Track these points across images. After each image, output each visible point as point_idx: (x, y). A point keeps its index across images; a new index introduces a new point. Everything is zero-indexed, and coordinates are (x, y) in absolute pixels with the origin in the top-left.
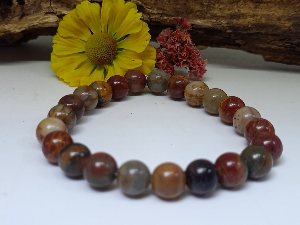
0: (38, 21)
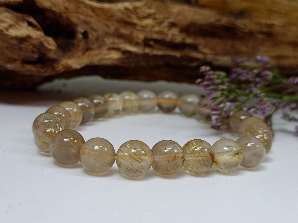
0: (100, 57)
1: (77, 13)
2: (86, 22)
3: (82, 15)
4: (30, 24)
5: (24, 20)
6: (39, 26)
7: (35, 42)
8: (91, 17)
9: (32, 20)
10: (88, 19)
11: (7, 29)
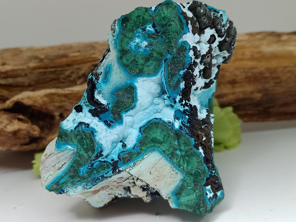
1: (53, 102)
2: (60, 107)
3: (57, 102)
4: (20, 120)
5: (15, 118)
6: (27, 119)
7: (24, 132)
8: (65, 101)
9: (21, 117)
10: (63, 104)
11: (5, 127)
